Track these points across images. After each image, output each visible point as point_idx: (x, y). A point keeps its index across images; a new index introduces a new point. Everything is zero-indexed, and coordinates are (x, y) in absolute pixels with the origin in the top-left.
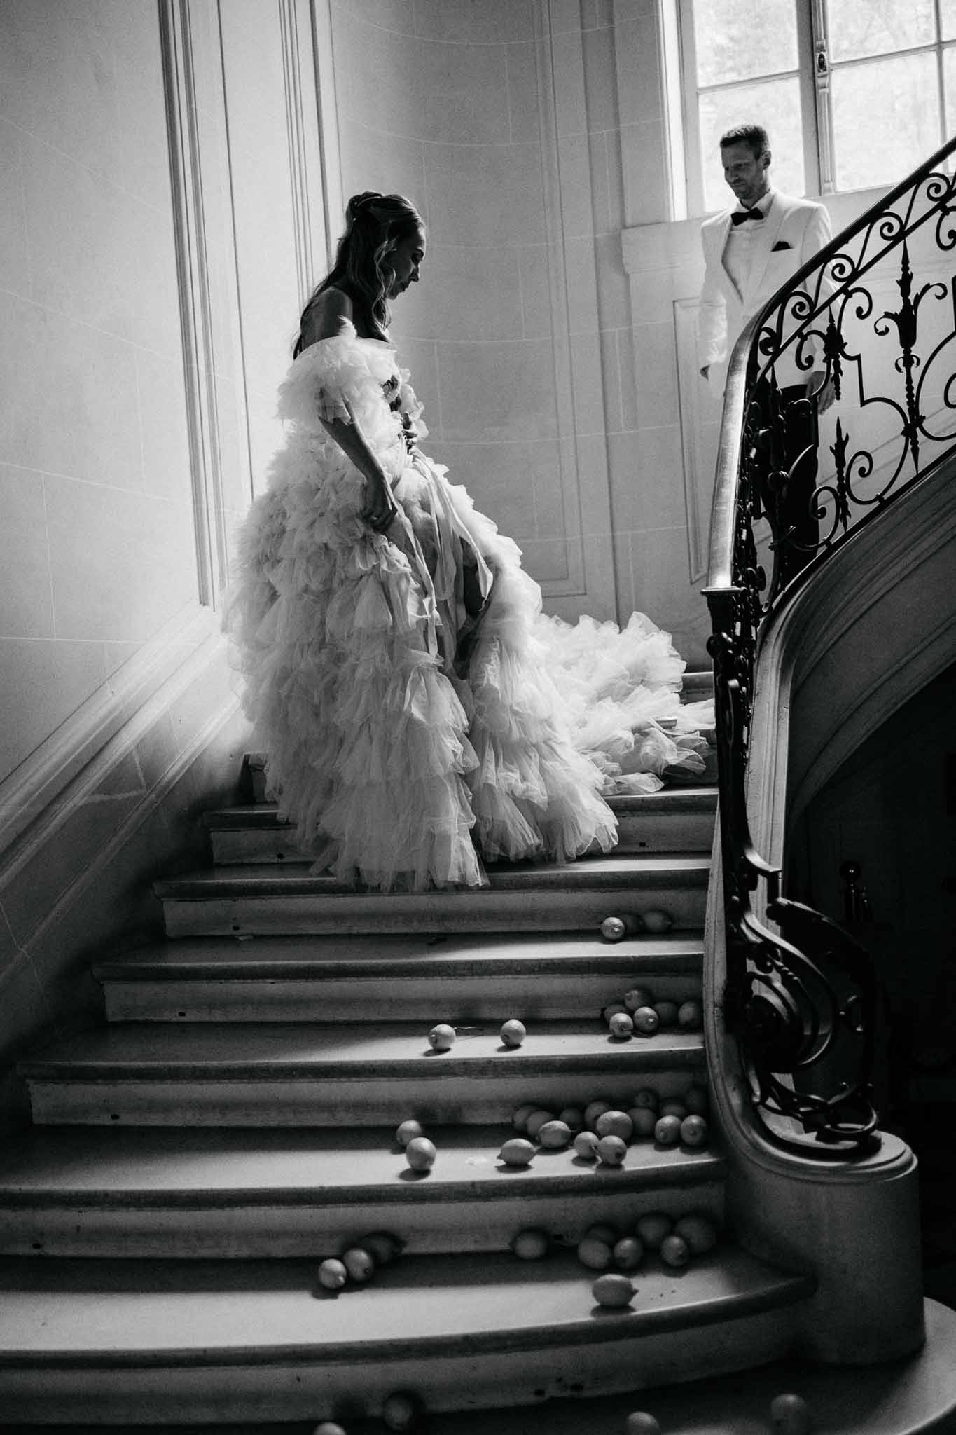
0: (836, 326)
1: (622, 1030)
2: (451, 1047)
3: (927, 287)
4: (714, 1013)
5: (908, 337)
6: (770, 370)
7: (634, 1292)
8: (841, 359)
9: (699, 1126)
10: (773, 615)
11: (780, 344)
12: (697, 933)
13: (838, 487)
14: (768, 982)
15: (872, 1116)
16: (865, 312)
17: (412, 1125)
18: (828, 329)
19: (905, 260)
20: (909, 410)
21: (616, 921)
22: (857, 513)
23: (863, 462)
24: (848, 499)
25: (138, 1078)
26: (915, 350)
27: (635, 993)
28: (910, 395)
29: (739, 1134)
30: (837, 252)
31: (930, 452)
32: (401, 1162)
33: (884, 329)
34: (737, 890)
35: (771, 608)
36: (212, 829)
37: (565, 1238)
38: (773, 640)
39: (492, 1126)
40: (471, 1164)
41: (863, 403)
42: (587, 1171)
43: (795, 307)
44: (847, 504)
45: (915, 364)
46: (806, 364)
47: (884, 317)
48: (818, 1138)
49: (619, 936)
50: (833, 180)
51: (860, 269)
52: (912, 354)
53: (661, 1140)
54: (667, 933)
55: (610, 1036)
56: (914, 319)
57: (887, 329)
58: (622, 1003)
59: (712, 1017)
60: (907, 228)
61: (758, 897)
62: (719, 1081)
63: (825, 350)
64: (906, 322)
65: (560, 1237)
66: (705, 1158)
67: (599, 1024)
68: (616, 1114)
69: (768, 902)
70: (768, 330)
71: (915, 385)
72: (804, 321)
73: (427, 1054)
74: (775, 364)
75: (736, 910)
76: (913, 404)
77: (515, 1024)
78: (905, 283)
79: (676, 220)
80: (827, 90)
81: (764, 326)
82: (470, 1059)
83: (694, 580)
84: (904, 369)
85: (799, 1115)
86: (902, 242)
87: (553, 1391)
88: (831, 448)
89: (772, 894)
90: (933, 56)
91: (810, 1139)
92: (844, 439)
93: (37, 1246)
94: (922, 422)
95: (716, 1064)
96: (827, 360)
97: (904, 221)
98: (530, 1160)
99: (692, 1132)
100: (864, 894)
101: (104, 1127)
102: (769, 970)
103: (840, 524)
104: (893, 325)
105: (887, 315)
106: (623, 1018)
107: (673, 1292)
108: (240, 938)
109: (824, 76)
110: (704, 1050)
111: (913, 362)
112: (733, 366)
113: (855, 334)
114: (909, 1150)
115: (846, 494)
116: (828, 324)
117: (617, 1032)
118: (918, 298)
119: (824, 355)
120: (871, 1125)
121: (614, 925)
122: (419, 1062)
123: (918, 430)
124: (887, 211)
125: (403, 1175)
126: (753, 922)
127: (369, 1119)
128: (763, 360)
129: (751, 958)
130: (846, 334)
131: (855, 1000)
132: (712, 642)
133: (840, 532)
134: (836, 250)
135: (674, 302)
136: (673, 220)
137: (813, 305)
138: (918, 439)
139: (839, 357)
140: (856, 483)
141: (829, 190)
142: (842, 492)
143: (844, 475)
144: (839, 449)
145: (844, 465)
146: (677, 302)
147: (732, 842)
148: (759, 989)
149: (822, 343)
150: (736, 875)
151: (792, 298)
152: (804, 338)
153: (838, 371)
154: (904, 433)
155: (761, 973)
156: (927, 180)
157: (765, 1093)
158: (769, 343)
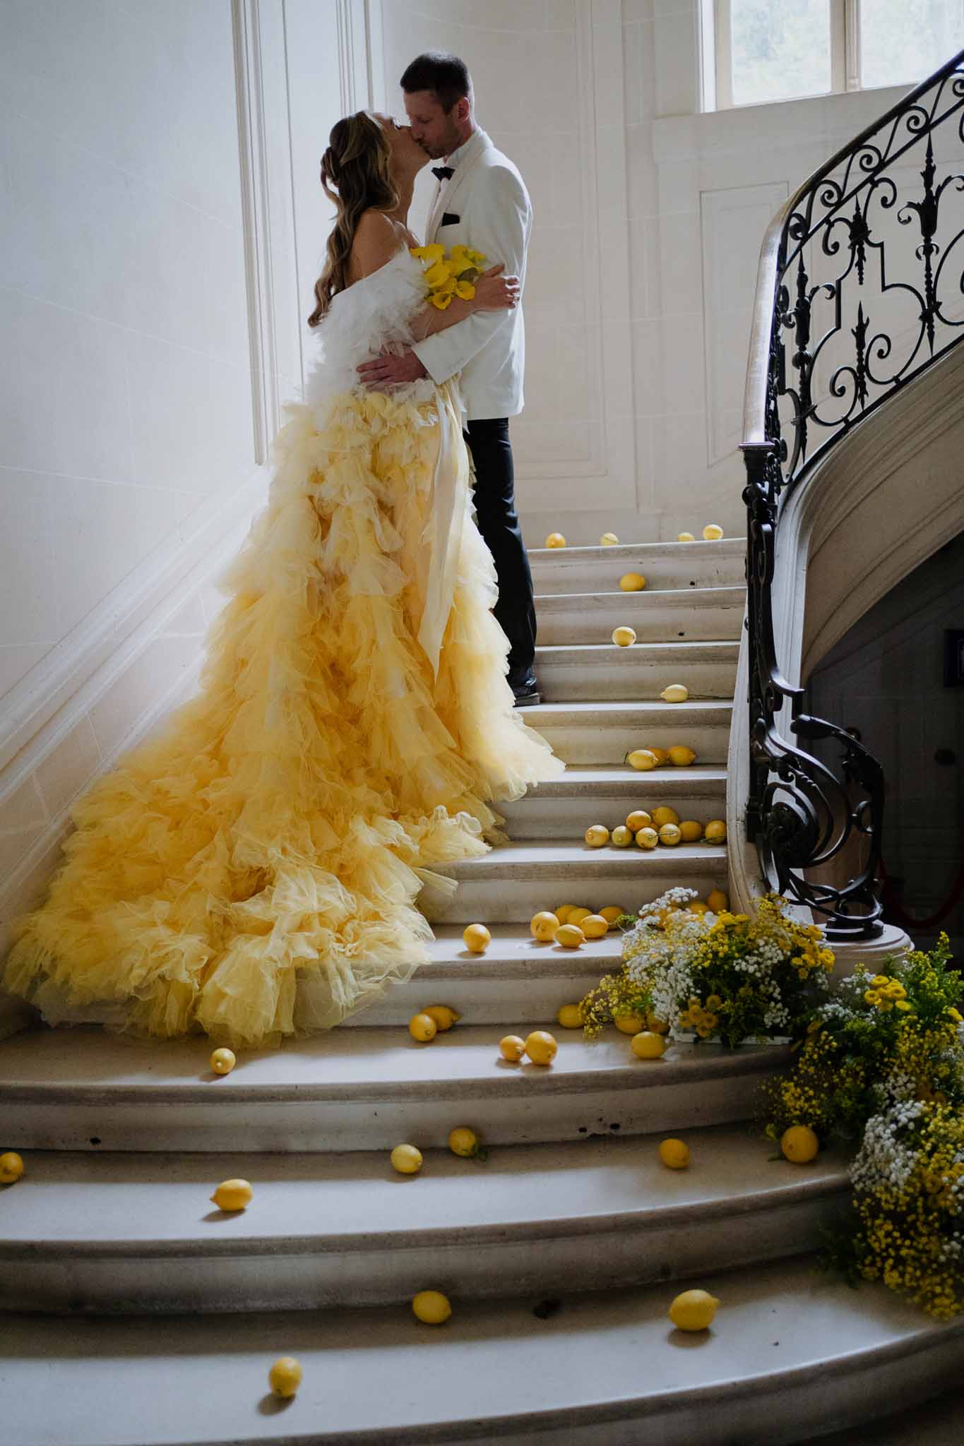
0: (862, 214)
3: (949, 179)
5: (929, 226)
6: (799, 254)
8: (865, 246)
10: (793, 485)
11: (809, 229)
12: (722, 765)
13: (858, 368)
14: (788, 789)
15: (875, 907)
16: (889, 202)
18: (855, 217)
19: (929, 153)
20: (926, 296)
21: (644, 753)
22: (874, 392)
23: (881, 344)
24: (866, 379)
26: (934, 239)
28: (928, 282)
30: (866, 143)
31: (945, 335)
32: (460, 945)
33: (907, 218)
34: (762, 713)
35: (791, 479)
38: (793, 507)
41: (884, 288)
43: (824, 195)
44: (865, 383)
45: (934, 253)
46: (832, 250)
47: (907, 206)
48: (827, 926)
50: (859, 77)
51: (886, 160)
52: (932, 242)
54: (692, 765)
56: (935, 208)
57: (910, 219)
59: (736, 831)
60: (933, 121)
61: (783, 717)
62: (741, 881)
63: (851, 237)
64: (928, 213)
69: (793, 718)
70: (798, 216)
71: (934, 272)
72: (832, 208)
74: (803, 248)
75: (759, 731)
76: (931, 291)
78: (928, 174)
79: (707, 111)
81: (794, 212)
83: (710, 463)
84: (924, 257)
85: (813, 904)
86: (927, 135)
87: (594, 1128)
88: (853, 331)
89: (796, 712)
91: (820, 925)
92: (865, 322)
94: (938, 308)
95: (738, 868)
96: (852, 247)
97: (929, 115)
102: (790, 779)
103: (858, 402)
104: (915, 215)
105: (911, 205)
110: (727, 858)
111: (933, 250)
112: (765, 248)
113: (880, 224)
114: (907, 938)
115: (865, 374)
116: (854, 212)
118: (940, 189)
119: (849, 242)
120: (874, 915)
121: (643, 757)
123: (934, 314)
124: (914, 104)
126: (777, 737)
128: (793, 244)
129: (774, 770)
130: (870, 222)
131: (866, 805)
132: (747, 491)
133: (858, 410)
134: (865, 141)
135: (701, 192)
136: (702, 112)
137: (841, 194)
138: (934, 324)
139: (863, 244)
140: (874, 364)
141: (855, 86)
142: (861, 372)
143: (864, 357)
144: (860, 332)
145: (864, 346)
146: (704, 192)
147: (759, 672)
148: (779, 796)
149: (848, 231)
150: (762, 699)
151: (822, 186)
152: (831, 225)
153: (862, 257)
154: (921, 318)
155: (783, 783)
156: (952, 77)
157: (784, 886)
158: (799, 229)
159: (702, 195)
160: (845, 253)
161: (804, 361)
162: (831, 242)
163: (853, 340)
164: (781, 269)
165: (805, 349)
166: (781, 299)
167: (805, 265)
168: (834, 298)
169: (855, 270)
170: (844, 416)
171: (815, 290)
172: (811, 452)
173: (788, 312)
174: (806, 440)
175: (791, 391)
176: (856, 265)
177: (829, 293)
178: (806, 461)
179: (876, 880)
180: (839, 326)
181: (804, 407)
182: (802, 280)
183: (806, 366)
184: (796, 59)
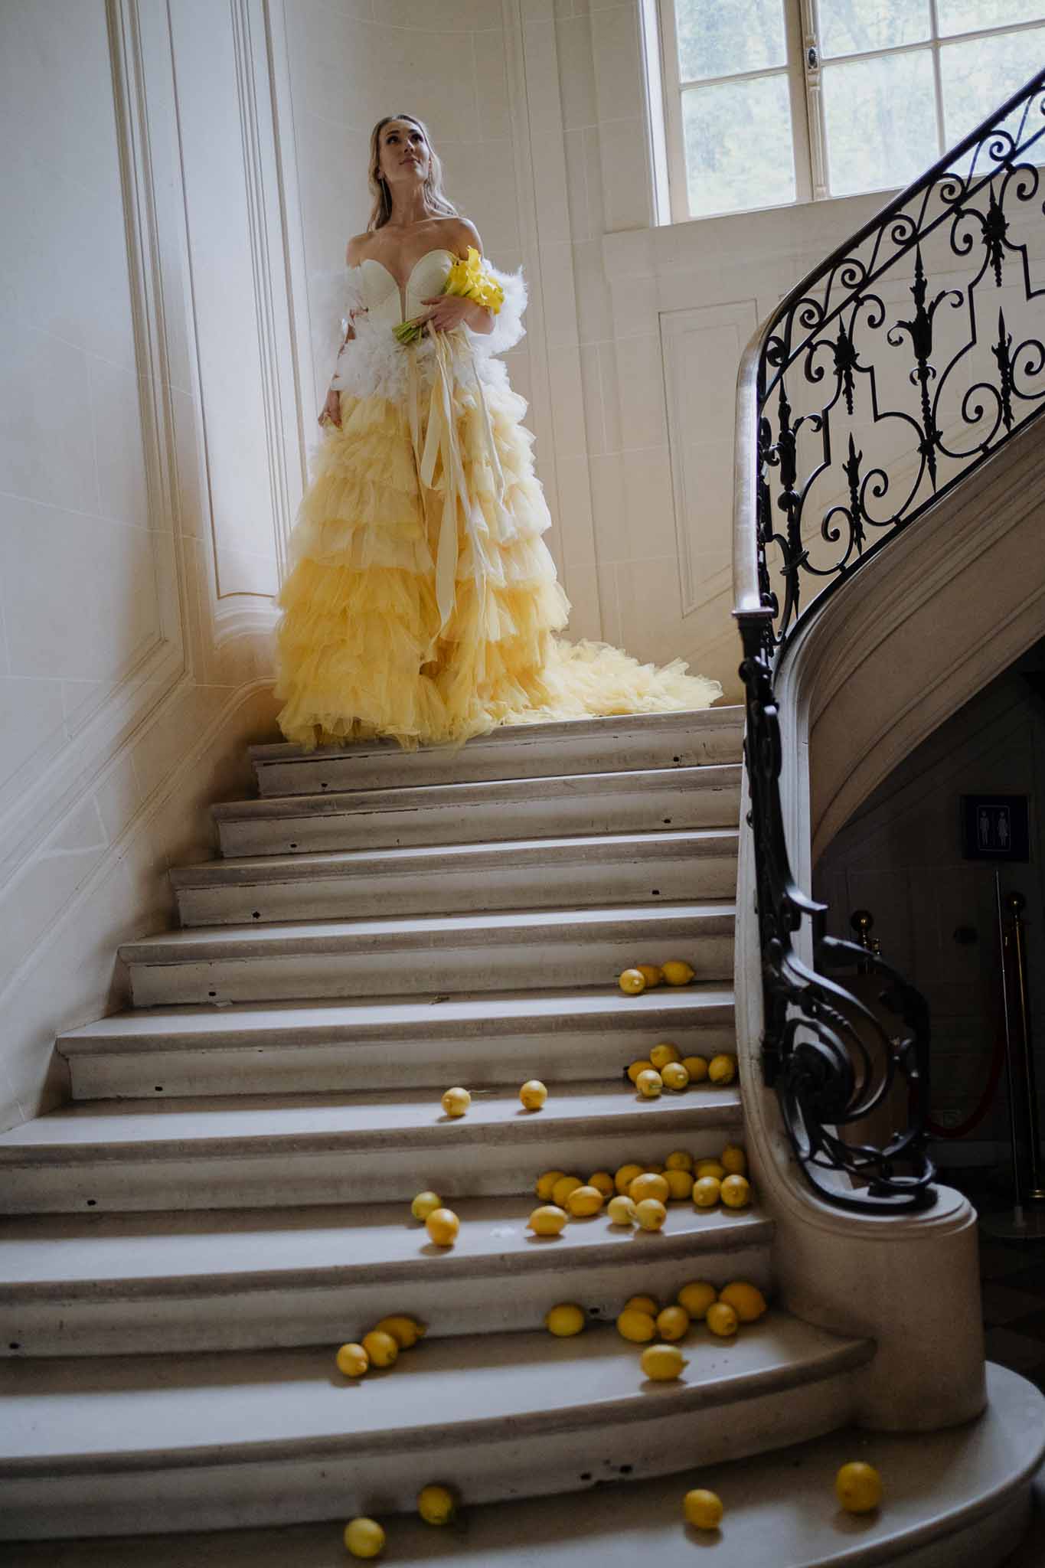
0: (847, 336)
1: (650, 1087)
2: (465, 1112)
3: (943, 295)
4: (751, 1066)
5: (923, 348)
6: (779, 382)
7: (684, 1364)
8: (853, 371)
9: (741, 1187)
10: (787, 644)
11: (788, 355)
12: (726, 983)
13: (852, 508)
14: (814, 1028)
15: (925, 1167)
16: (876, 322)
17: (428, 1197)
18: (839, 339)
19: (919, 266)
20: (925, 425)
21: (635, 973)
22: (872, 535)
23: (877, 480)
24: (862, 520)
25: (117, 1158)
26: (930, 362)
27: (662, 1048)
28: (926, 410)
29: (786, 1192)
30: (847, 257)
31: (948, 469)
32: (422, 1237)
33: (898, 339)
34: (776, 932)
35: (784, 637)
36: (178, 888)
37: (601, 1311)
38: (788, 671)
39: (513, 1196)
40: (498, 1236)
41: (877, 418)
42: (625, 1239)
43: (803, 315)
44: (861, 525)
45: (930, 377)
46: (816, 377)
47: (898, 326)
48: (870, 1194)
49: (640, 989)
50: (826, 184)
51: (871, 275)
52: (928, 365)
53: (701, 1204)
54: (692, 984)
55: (637, 1095)
56: (930, 327)
57: (901, 340)
58: (649, 1060)
59: (750, 1071)
60: (920, 232)
61: (803, 938)
62: (761, 1140)
63: (836, 361)
64: (921, 332)
65: (595, 1311)
66: (748, 1220)
67: (627, 1083)
68: (651, 1177)
69: (815, 943)
70: (776, 339)
71: (931, 398)
72: (813, 330)
73: (441, 1120)
74: (783, 376)
75: (774, 952)
76: (930, 419)
77: (535, 1085)
78: (919, 290)
79: (661, 225)
80: (818, 88)
81: (772, 335)
82: (489, 1124)
83: (685, 613)
84: (919, 382)
85: (852, 1169)
86: (915, 247)
87: (600, 1474)
88: (844, 466)
89: (819, 932)
90: (928, 54)
91: (862, 1194)
92: (857, 456)
93: (14, 1346)
94: (939, 438)
95: (757, 1120)
96: (838, 372)
97: (917, 225)
98: (560, 1230)
99: (734, 1193)
100: (876, 946)
101: (80, 1214)
102: (816, 1015)
103: (855, 547)
104: (907, 335)
105: (901, 324)
106: (651, 1074)
107: (726, 1362)
108: (218, 1005)
109: (814, 73)
110: (741, 1106)
111: (929, 374)
112: (742, 377)
113: (868, 346)
114: (967, 1203)
115: (860, 515)
116: (839, 334)
117: (645, 1090)
118: (933, 306)
119: (835, 367)
120: (927, 1177)
121: (634, 978)
122: (433, 1129)
123: (935, 446)
124: (898, 213)
125: (425, 1250)
126: (797, 964)
127: (379, 1194)
128: (772, 371)
129: (795, 1003)
130: (858, 345)
131: (911, 1044)
132: (745, 666)
133: (855, 556)
134: (846, 255)
135: (659, 313)
136: (657, 225)
137: (822, 314)
138: (935, 456)
139: (851, 369)
140: (871, 503)
141: (822, 195)
142: (856, 512)
143: (858, 495)
144: (852, 467)
145: (858, 484)
146: (663, 313)
147: (770, 881)
148: (803, 1036)
149: (832, 355)
150: (775, 916)
151: (801, 305)
152: (813, 348)
153: (850, 384)
154: (920, 450)
155: (806, 1019)
156: (940, 181)
157: (815, 1147)
158: (777, 354)
159: (662, 316)
160: (830, 380)
161: (792, 503)
162: (814, 368)
163: (845, 477)
164: (761, 402)
165: (792, 488)
166: (762, 434)
167: (788, 395)
168: (821, 432)
169: (843, 398)
170: (840, 562)
171: (799, 422)
172: (804, 606)
173: (771, 448)
174: (798, 592)
175: (779, 537)
176: (844, 393)
177: (814, 425)
178: (800, 616)
179: (926, 1135)
180: (828, 462)
181: (794, 554)
182: (784, 411)
183: (794, 508)
184: (743, 171)
